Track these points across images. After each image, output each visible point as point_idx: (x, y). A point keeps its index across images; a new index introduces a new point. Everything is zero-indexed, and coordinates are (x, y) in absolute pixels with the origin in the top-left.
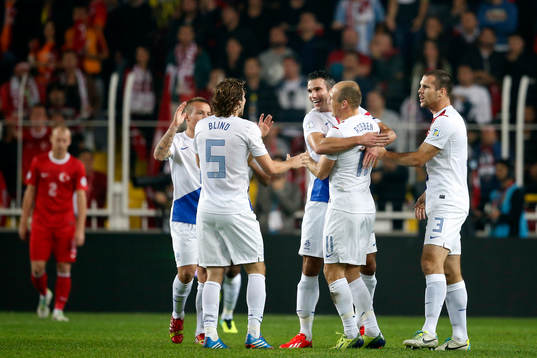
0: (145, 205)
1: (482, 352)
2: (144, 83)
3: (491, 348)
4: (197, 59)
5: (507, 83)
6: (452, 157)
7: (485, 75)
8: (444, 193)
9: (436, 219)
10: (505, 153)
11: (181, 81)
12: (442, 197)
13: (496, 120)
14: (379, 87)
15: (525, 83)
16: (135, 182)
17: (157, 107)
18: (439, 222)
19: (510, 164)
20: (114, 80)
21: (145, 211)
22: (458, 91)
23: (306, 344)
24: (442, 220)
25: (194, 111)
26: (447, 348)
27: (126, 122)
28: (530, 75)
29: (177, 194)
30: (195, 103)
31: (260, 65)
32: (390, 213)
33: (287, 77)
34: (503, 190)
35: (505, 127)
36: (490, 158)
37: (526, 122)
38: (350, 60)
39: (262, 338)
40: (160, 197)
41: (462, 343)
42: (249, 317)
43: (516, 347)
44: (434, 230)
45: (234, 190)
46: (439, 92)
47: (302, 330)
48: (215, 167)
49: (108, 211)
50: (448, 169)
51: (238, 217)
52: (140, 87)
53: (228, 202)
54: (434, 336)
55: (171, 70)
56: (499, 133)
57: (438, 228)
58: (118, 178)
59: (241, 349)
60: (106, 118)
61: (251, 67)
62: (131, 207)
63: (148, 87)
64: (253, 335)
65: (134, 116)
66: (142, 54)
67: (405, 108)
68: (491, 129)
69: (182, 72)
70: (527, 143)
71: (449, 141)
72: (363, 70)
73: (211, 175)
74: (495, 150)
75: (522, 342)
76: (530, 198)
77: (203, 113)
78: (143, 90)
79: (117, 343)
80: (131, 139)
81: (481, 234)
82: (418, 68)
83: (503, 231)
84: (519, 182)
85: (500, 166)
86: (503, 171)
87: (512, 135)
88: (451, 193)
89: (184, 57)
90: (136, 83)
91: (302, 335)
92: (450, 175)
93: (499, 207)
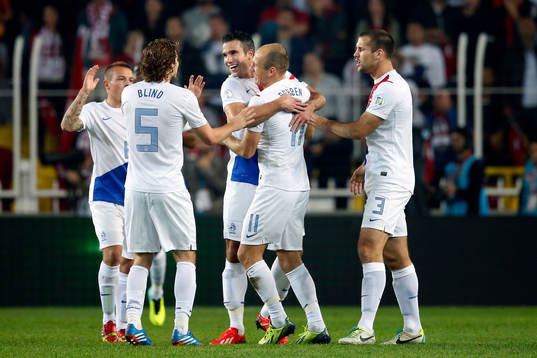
0: (55, 185)
1: (439, 345)
2: (52, 47)
3: (448, 342)
4: (112, 19)
5: (463, 41)
6: (397, 129)
7: (438, 32)
8: (385, 170)
9: (377, 198)
10: (462, 121)
11: (95, 45)
12: (384, 174)
13: (451, 84)
14: (319, 49)
15: (483, 41)
16: (44, 160)
17: (67, 74)
18: (380, 202)
19: (467, 133)
20: (19, 44)
21: (57, 192)
22: (408, 51)
23: (239, 340)
24: (383, 200)
25: (115, 77)
26: (399, 342)
27: (34, 91)
28: (489, 33)
29: (97, 172)
30: (114, 69)
31: (183, 25)
32: (332, 191)
33: (214, 39)
34: (459, 162)
35: (461, 91)
36: (444, 127)
37: (485, 85)
38: (285, 18)
39: (190, 334)
40: (72, 176)
41: (415, 334)
42: (177, 311)
43: (477, 339)
44: (374, 212)
45: (168, 165)
46: (376, 54)
47: (233, 325)
48: (146, 139)
49: (14, 192)
50: (391, 143)
51: (171, 196)
52: (48, 52)
53: (160, 178)
54: (371, 332)
55: (83, 31)
56: (454, 98)
57: (378, 209)
58: (25, 155)
59: (167, 347)
60: (11, 87)
61: (173, 27)
62: (40, 187)
63: (57, 51)
64: (180, 330)
65: (43, 85)
66: (50, 15)
67: (347, 72)
68: (446, 93)
69: (95, 33)
70: (486, 109)
71: (393, 111)
72: (301, 29)
73: (141, 148)
74: (450, 117)
75: (484, 334)
76: (490, 171)
77: (124, 78)
78: (52, 55)
79: (26, 342)
80: (40, 110)
81: (435, 213)
82: (362, 26)
83: (460, 209)
84: (478, 153)
85: (455, 136)
86: (460, 141)
87: (470, 100)
88: (394, 169)
89: (98, 17)
90: (43, 48)
91: (234, 329)
92: (394, 148)
93: (456, 182)
